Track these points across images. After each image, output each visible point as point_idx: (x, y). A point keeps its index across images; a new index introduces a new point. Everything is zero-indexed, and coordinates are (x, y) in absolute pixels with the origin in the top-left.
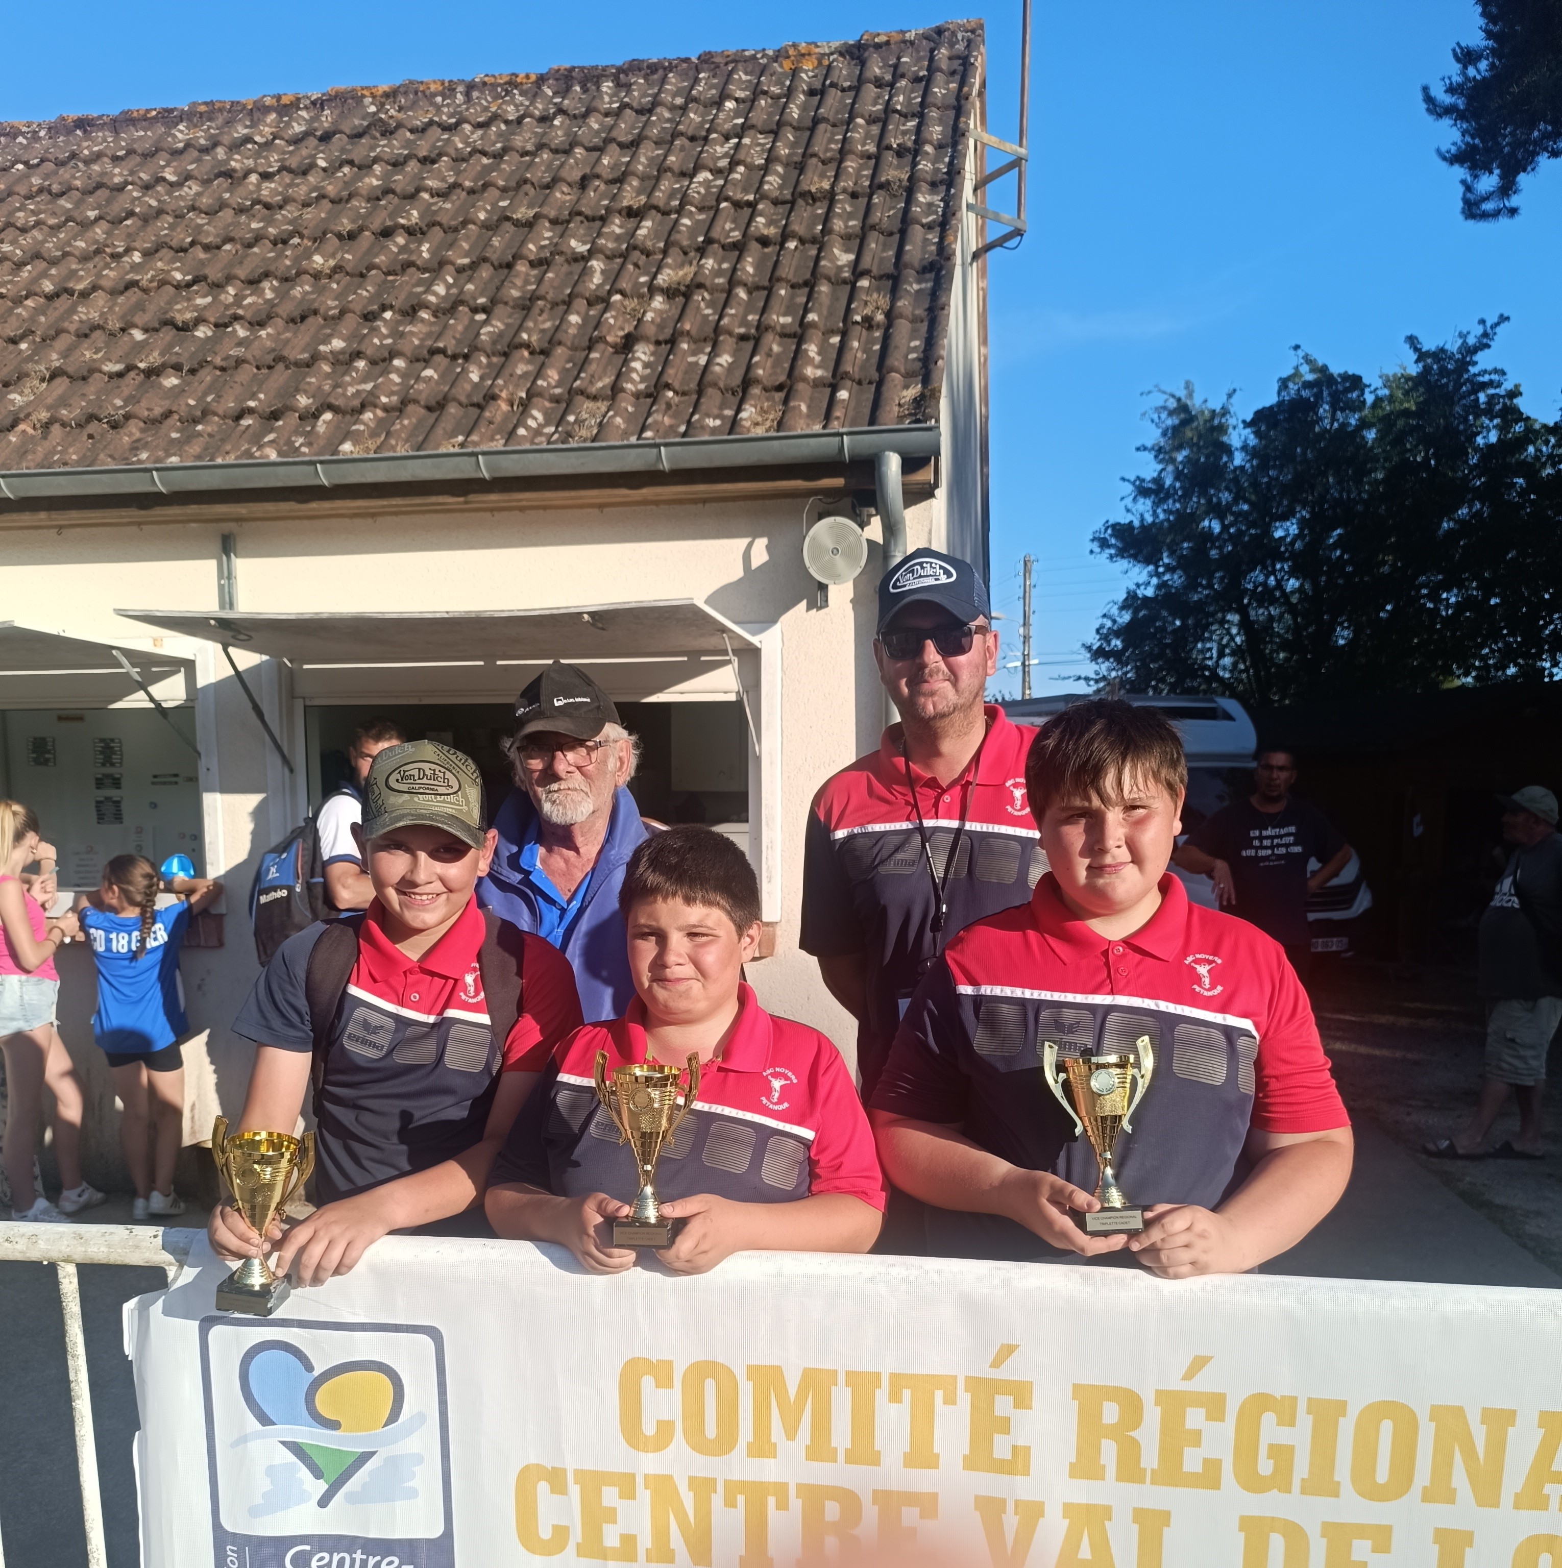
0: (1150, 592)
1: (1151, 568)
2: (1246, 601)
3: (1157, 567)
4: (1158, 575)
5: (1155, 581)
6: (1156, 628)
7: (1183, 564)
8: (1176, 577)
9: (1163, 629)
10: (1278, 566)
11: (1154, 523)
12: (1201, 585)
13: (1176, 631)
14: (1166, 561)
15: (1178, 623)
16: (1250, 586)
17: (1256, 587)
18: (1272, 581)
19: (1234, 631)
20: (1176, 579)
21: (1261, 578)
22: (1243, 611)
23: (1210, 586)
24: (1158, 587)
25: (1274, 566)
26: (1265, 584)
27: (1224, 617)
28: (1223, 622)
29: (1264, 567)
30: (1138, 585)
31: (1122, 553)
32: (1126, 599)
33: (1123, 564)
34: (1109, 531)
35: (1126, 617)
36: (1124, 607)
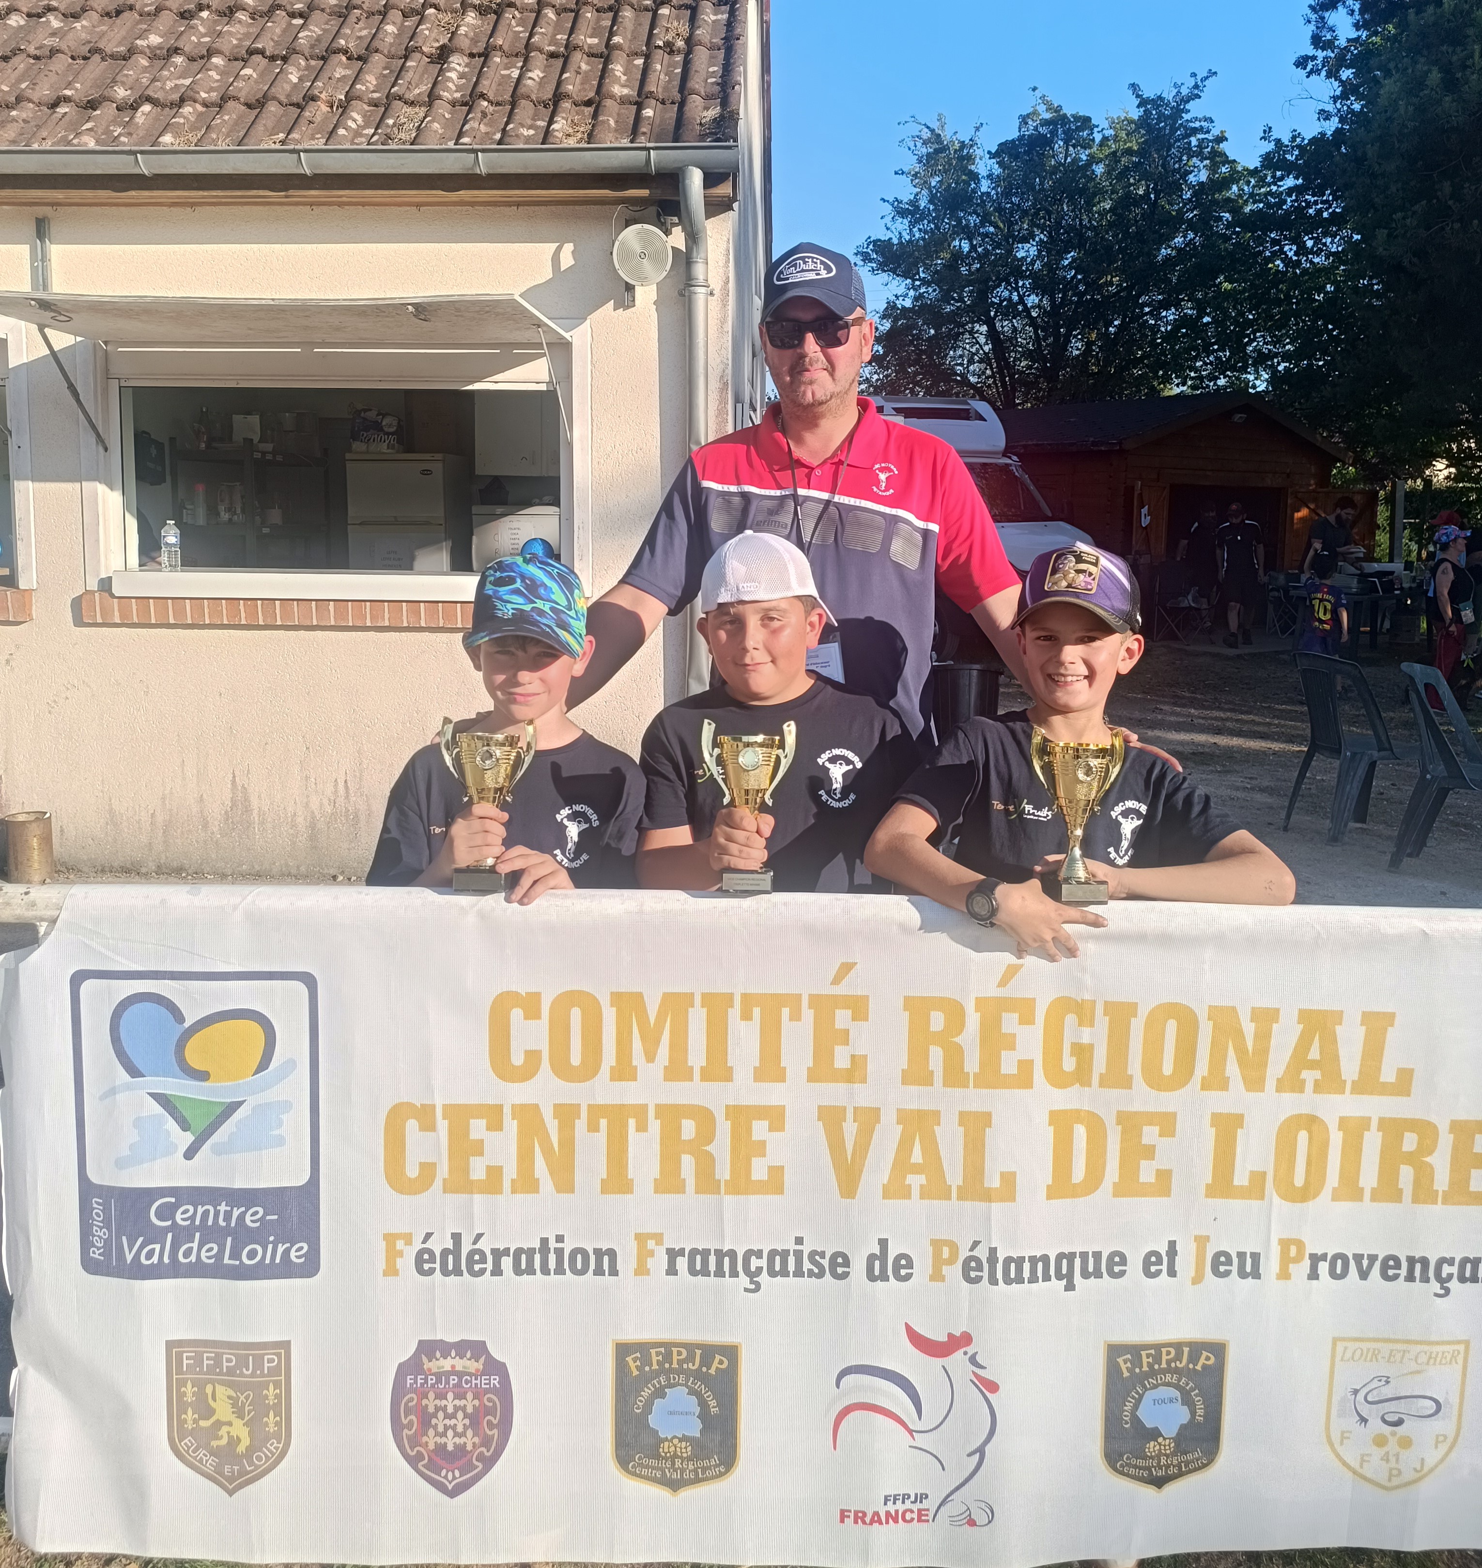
0: (908, 303)
1: (909, 281)
2: (992, 314)
3: (914, 280)
4: (915, 288)
5: (912, 293)
6: (913, 336)
7: (937, 279)
8: (930, 289)
9: (918, 337)
10: (1020, 284)
11: (910, 241)
12: (953, 299)
13: (930, 338)
14: (922, 275)
15: (932, 332)
16: (996, 301)
17: (1002, 301)
18: (1015, 298)
19: (982, 340)
20: (931, 293)
21: (1006, 294)
22: (990, 323)
23: (961, 300)
24: (916, 299)
25: (1017, 283)
26: (1010, 299)
27: (973, 328)
28: (971, 332)
29: (1009, 283)
30: (897, 297)
31: (883, 267)
32: (887, 308)
33: (884, 277)
34: (871, 247)
35: (887, 325)
36: (884, 317)
